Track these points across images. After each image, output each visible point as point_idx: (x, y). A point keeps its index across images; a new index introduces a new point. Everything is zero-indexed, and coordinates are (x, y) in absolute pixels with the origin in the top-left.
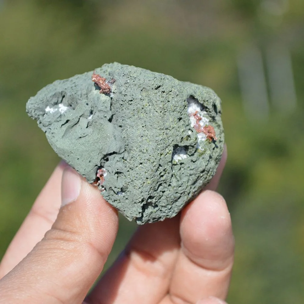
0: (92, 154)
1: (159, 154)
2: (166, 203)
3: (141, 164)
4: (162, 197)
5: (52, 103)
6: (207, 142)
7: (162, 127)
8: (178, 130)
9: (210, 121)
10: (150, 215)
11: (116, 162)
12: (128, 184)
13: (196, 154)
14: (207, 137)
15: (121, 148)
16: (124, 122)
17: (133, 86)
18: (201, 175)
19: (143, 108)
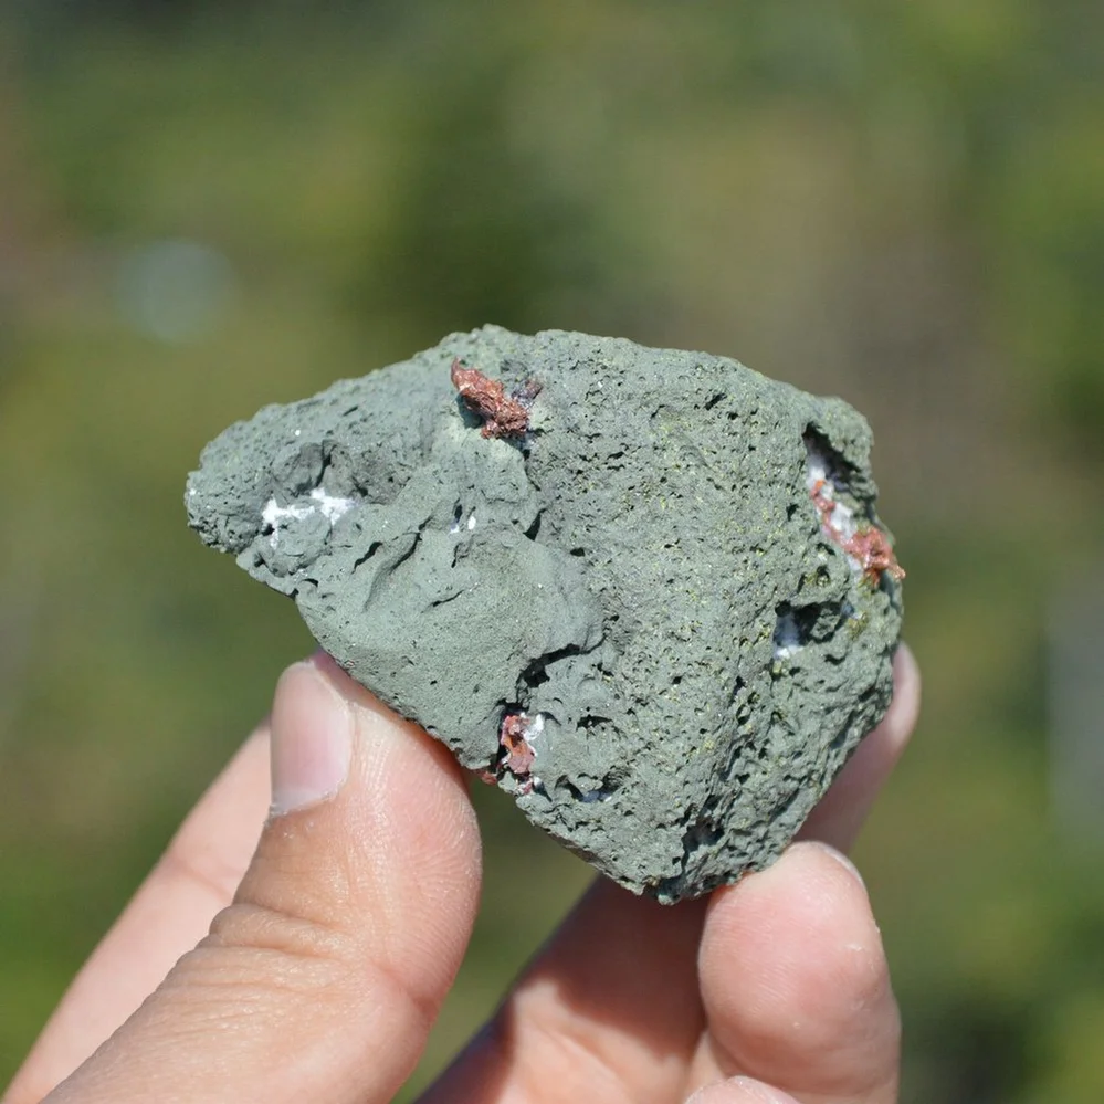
0: (483, 661)
1: (737, 641)
2: (753, 819)
3: (677, 680)
4: (738, 797)
5: (293, 487)
6: (865, 588)
7: (741, 543)
8: (790, 548)
9: (856, 516)
10: (699, 868)
11: (581, 683)
12: (635, 757)
13: (842, 634)
14: (867, 570)
15: (590, 631)
16: (593, 534)
17: (619, 401)
18: (860, 707)
19: (663, 480)
